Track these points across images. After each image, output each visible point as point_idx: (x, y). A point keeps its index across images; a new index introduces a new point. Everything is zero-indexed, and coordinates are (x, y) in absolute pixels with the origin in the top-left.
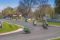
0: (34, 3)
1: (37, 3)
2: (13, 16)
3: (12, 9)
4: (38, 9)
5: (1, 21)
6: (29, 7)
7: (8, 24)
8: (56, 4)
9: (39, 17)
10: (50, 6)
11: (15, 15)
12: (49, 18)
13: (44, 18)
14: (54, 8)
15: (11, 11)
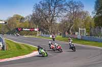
0: (60, 10)
1: (65, 9)
2: (24, 29)
3: (22, 18)
4: (67, 19)
5: (4, 39)
6: (51, 15)
7: (16, 44)
8: (98, 11)
9: (68, 32)
10: (86, 13)
11: (26, 29)
12: (85, 34)
13: (76, 33)
14: (94, 17)
15: (20, 22)
